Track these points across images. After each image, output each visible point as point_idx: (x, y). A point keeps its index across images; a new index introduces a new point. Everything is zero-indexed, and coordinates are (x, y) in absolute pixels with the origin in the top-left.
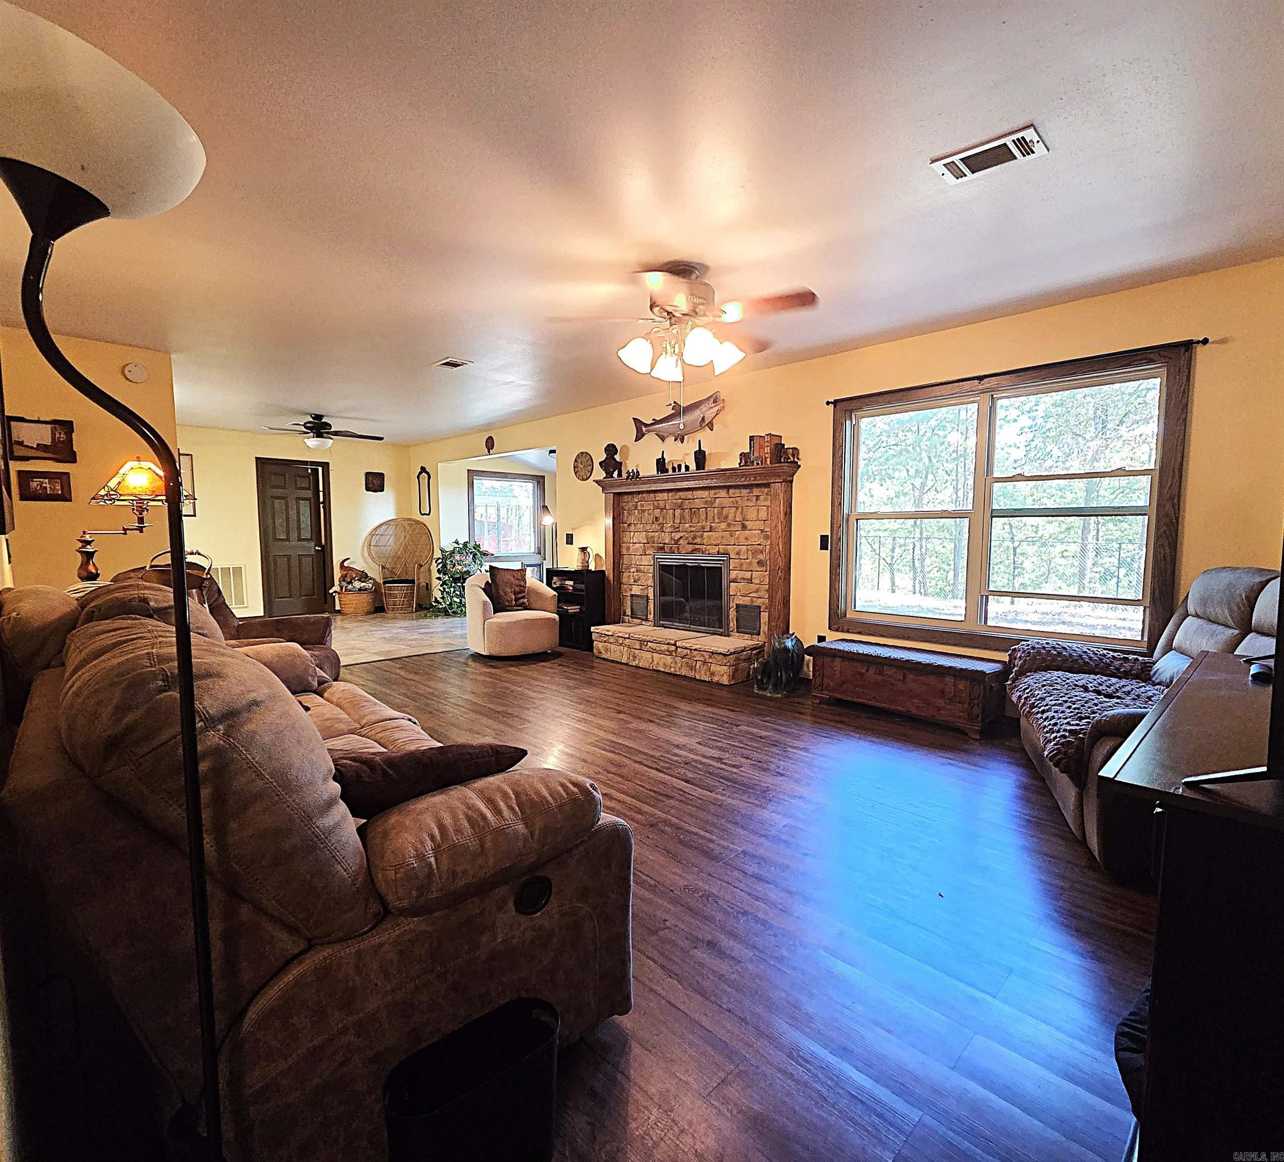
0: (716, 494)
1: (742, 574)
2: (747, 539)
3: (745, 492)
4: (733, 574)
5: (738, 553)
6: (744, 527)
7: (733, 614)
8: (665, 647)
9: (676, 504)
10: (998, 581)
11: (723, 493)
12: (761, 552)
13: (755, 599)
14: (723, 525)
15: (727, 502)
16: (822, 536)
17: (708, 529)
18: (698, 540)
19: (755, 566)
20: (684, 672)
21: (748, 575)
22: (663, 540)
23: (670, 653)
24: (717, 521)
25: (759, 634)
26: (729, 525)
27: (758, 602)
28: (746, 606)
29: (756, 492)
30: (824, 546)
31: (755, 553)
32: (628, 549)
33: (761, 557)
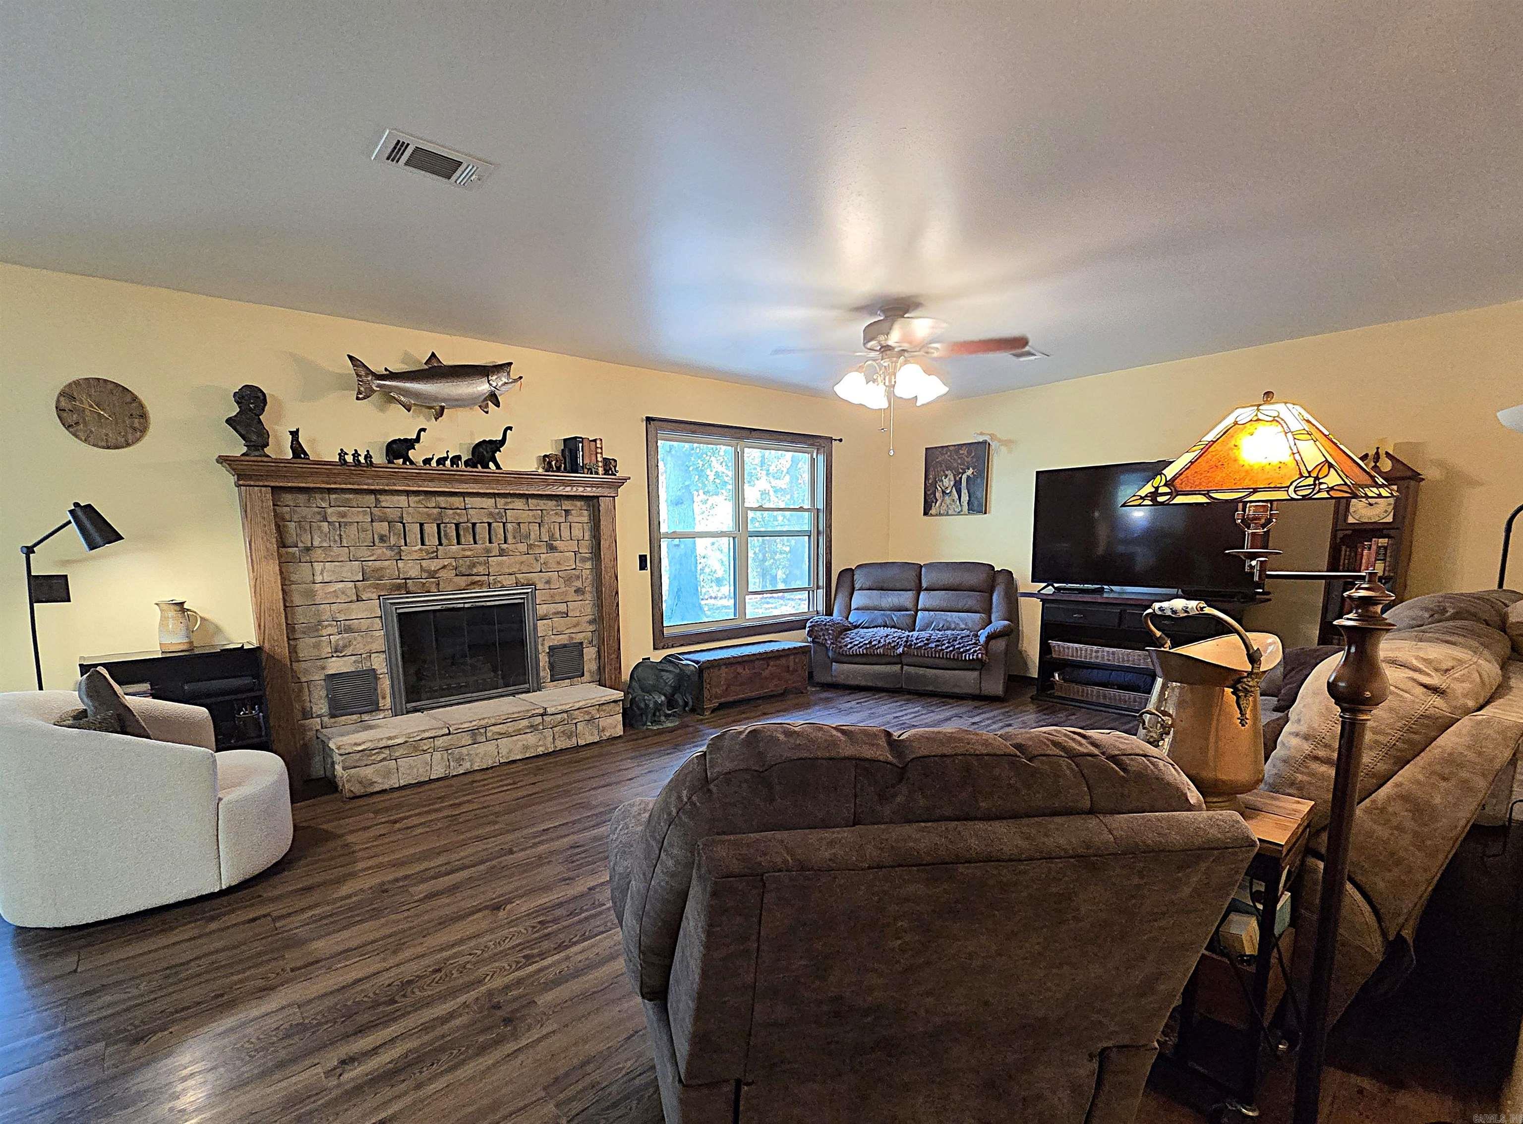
0: (506, 503)
1: (553, 608)
2: (559, 563)
3: (551, 504)
4: (542, 610)
5: (548, 582)
6: (552, 548)
7: (544, 659)
8: (525, 723)
9: (429, 515)
10: (754, 584)
11: (519, 504)
12: (578, 577)
13: (573, 635)
14: (523, 547)
15: (526, 516)
16: (640, 556)
17: (496, 552)
18: (481, 569)
19: (572, 596)
20: (561, 744)
21: (562, 608)
22: (405, 573)
23: (533, 728)
24: (510, 540)
25: (583, 675)
26: (530, 546)
27: (579, 638)
28: (565, 646)
29: (567, 505)
30: (643, 567)
31: (568, 580)
32: (311, 594)
33: (578, 584)
